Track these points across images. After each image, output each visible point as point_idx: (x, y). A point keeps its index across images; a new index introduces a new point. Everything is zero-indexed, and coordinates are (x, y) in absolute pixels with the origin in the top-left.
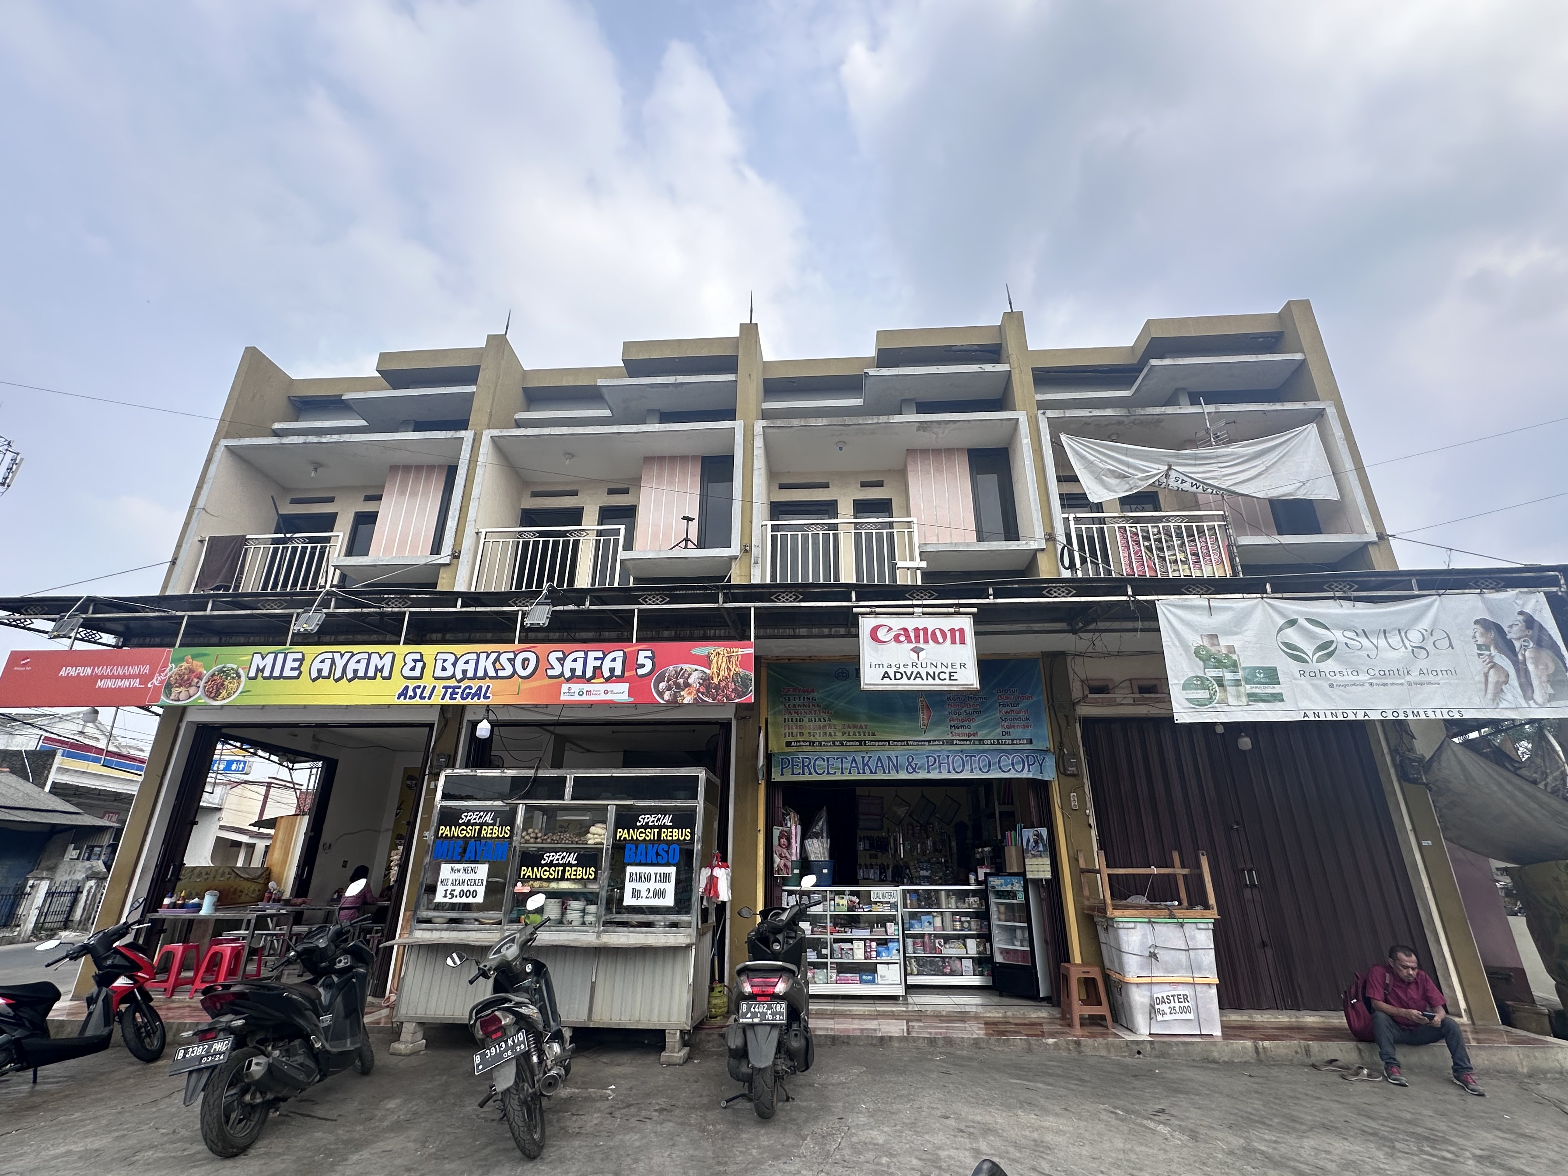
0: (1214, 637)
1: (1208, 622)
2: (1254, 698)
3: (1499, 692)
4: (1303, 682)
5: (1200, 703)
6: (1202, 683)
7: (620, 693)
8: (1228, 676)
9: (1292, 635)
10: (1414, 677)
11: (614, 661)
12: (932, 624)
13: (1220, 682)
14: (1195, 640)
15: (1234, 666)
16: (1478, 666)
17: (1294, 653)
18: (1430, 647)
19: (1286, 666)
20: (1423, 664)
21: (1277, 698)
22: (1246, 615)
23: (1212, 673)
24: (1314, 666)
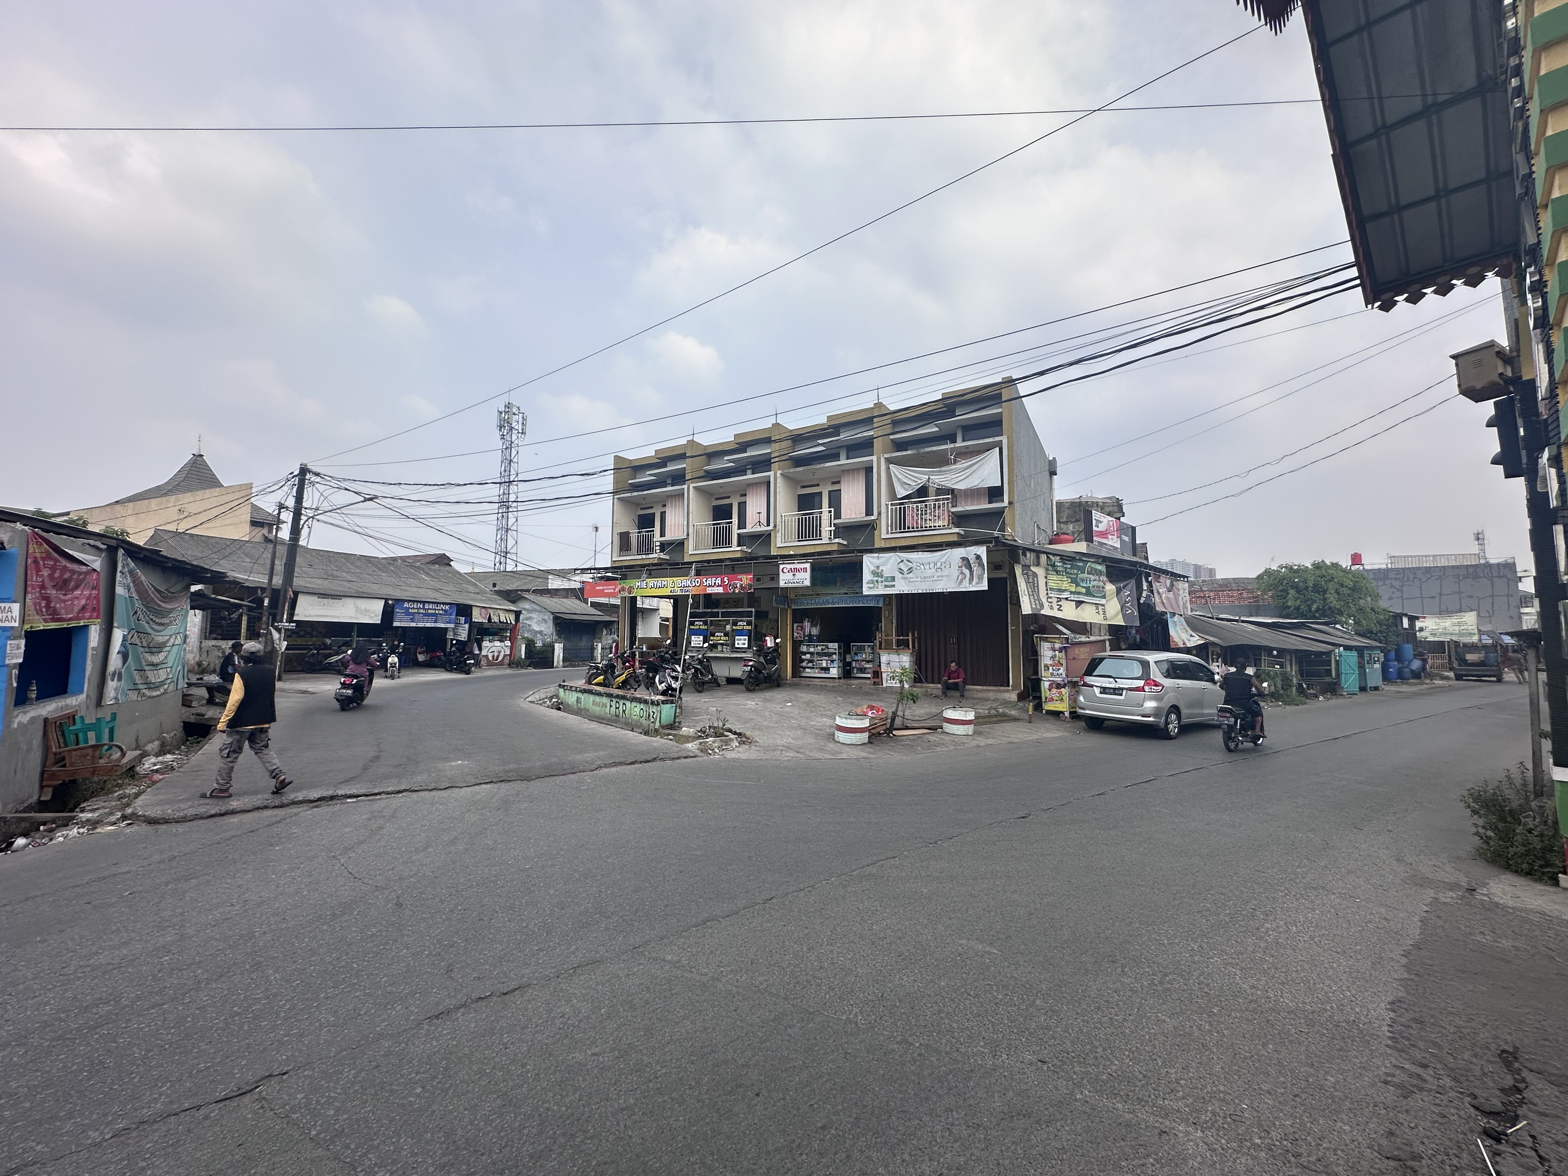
0: (878, 567)
1: (876, 562)
2: (886, 586)
3: (961, 581)
4: (902, 581)
5: (871, 588)
6: (872, 582)
7: (720, 590)
8: (880, 579)
9: (902, 566)
10: (935, 578)
11: (719, 581)
12: (799, 566)
13: (877, 581)
14: (872, 568)
15: (882, 576)
16: (957, 573)
17: (901, 571)
18: (943, 567)
19: (898, 576)
20: (939, 574)
21: (894, 586)
22: (890, 558)
23: (875, 579)
24: (906, 576)
